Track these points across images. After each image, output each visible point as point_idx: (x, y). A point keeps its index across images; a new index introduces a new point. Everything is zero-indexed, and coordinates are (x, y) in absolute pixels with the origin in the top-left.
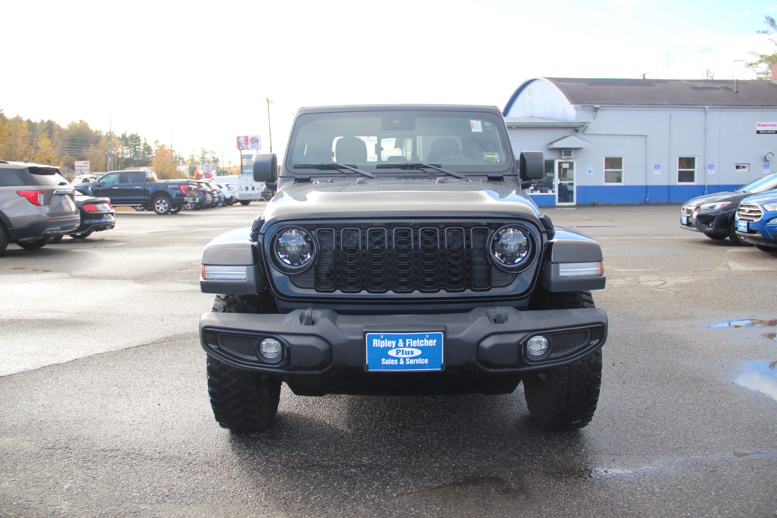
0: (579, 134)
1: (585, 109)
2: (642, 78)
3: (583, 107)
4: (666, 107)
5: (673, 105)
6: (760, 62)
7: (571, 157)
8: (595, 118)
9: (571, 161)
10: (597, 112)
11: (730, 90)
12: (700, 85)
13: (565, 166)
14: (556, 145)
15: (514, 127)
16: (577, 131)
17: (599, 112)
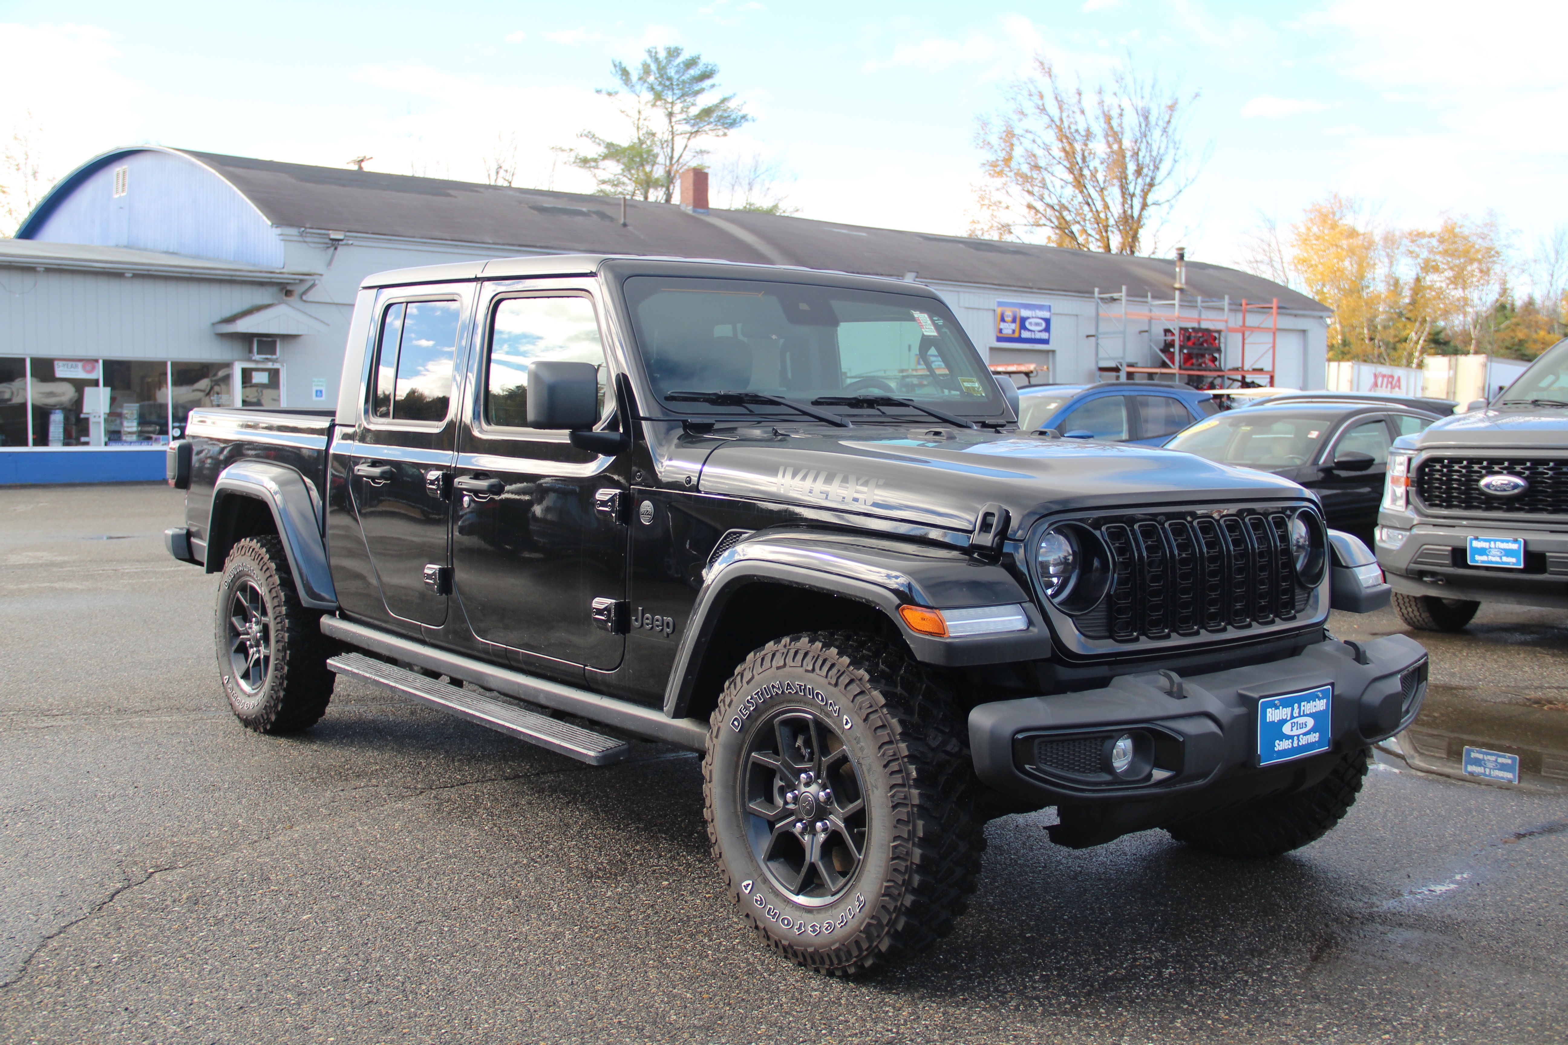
0: (294, 300)
1: (308, 239)
2: (355, 167)
3: (301, 235)
4: (489, 249)
5: (504, 244)
6: (605, 157)
7: (274, 357)
8: (330, 263)
9: (276, 366)
10: (336, 249)
11: (611, 219)
12: (548, 203)
13: (260, 378)
14: (244, 326)
15: (129, 275)
16: (288, 293)
17: (340, 249)
